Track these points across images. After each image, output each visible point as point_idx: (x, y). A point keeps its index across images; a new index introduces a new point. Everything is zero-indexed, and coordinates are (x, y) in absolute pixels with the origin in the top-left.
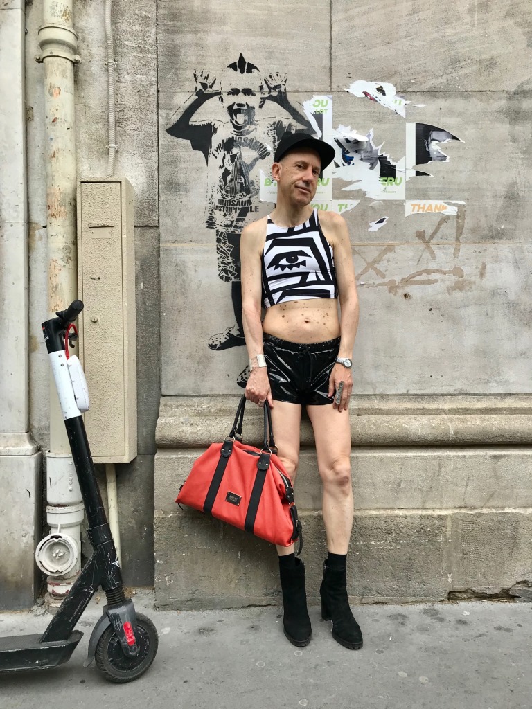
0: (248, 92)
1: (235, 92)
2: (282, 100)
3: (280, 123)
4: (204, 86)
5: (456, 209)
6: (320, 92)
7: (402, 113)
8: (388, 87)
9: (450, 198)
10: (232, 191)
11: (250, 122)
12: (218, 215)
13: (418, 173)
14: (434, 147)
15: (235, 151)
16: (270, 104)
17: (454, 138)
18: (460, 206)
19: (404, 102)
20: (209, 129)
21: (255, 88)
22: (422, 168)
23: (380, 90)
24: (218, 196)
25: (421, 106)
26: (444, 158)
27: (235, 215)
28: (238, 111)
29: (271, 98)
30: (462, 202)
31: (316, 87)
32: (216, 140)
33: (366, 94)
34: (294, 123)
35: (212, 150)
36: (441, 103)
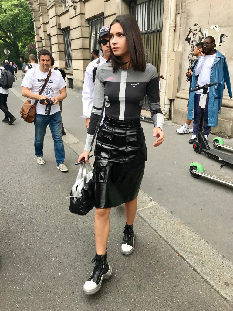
0: (196, 30)
1: (194, 30)
2: (200, 31)
3: (200, 36)
4: (190, 30)
5: (225, 53)
6: (207, 29)
7: (219, 32)
8: (217, 26)
9: (224, 51)
10: (192, 51)
11: (196, 37)
12: (190, 55)
13: (220, 46)
14: (223, 39)
15: (193, 43)
16: (199, 32)
17: (227, 37)
18: (226, 53)
19: (219, 29)
20: (190, 39)
21: (197, 29)
22: (221, 44)
23: (216, 27)
24: (190, 52)
25: (222, 30)
26: (224, 42)
27: (192, 55)
28: (194, 35)
29: (199, 31)
30: (226, 52)
31: (206, 28)
32: (191, 41)
33: (213, 28)
34: (202, 36)
35: (190, 43)
36: (226, 28)
